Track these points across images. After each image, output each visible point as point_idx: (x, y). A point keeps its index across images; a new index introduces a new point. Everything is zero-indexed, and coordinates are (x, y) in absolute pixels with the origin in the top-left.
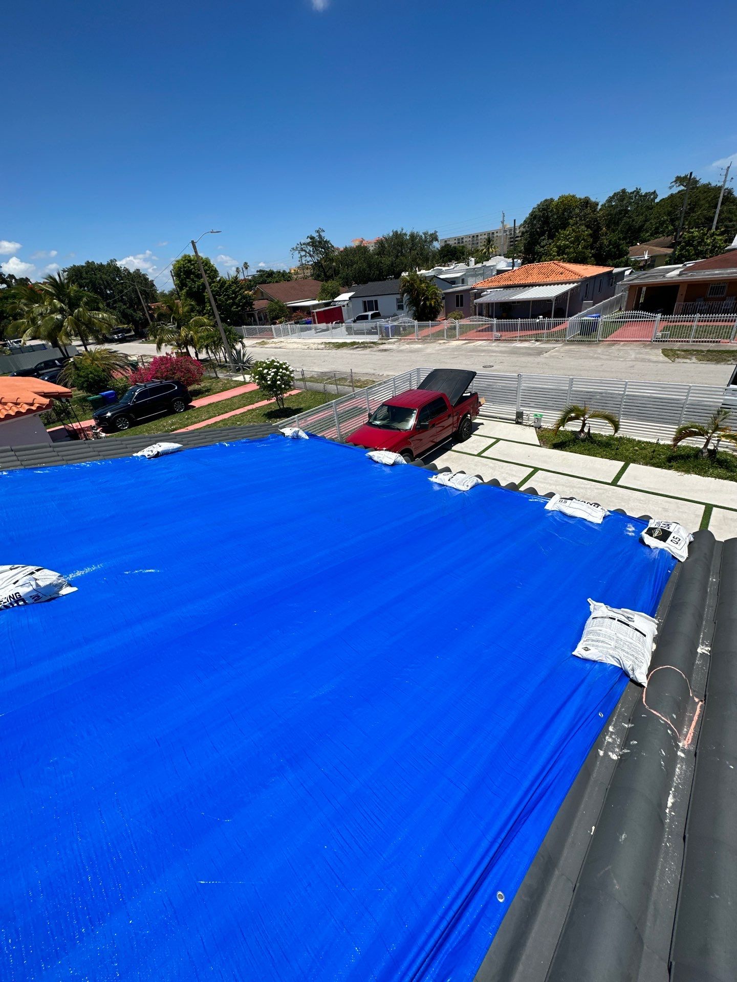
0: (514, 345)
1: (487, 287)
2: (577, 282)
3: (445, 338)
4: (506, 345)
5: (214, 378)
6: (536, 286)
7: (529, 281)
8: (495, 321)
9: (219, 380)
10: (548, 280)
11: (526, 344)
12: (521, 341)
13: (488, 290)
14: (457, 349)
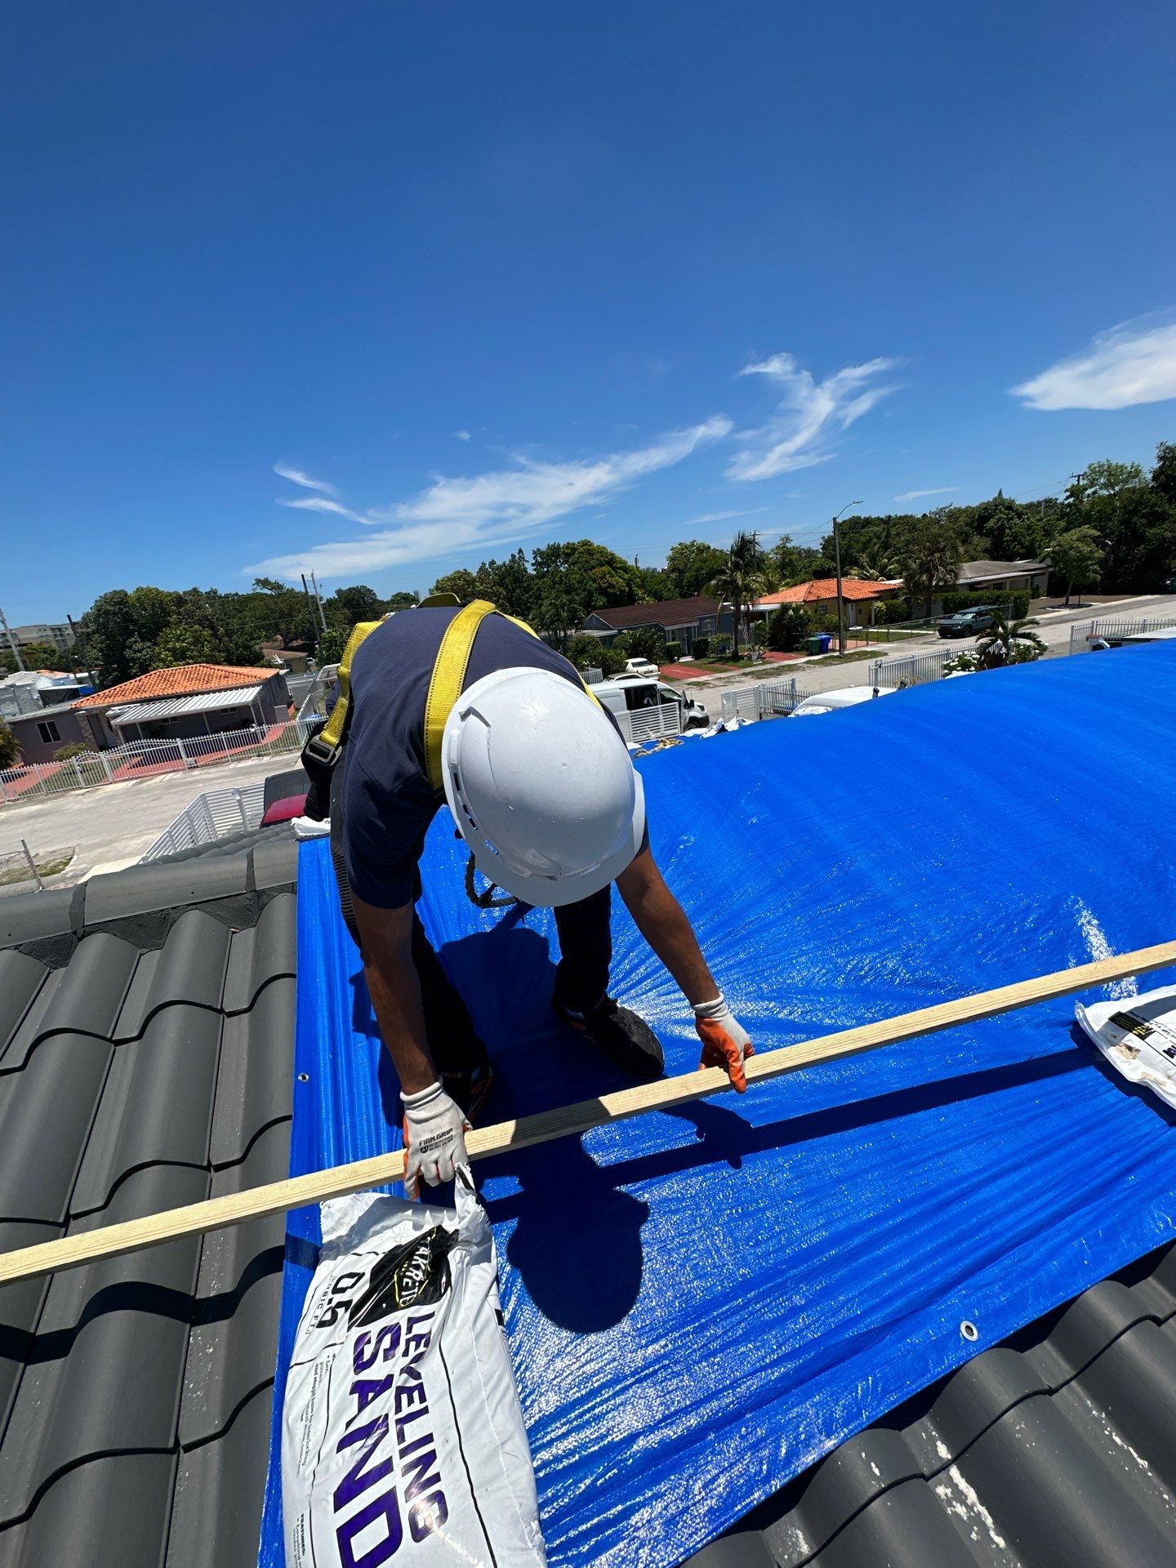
0: (231, 766)
1: (104, 705)
2: (258, 685)
3: (83, 784)
4: (219, 769)
6: (197, 694)
7: (179, 690)
8: (179, 742)
10: (213, 685)
11: (249, 763)
12: (239, 760)
13: (112, 708)
14: (127, 792)
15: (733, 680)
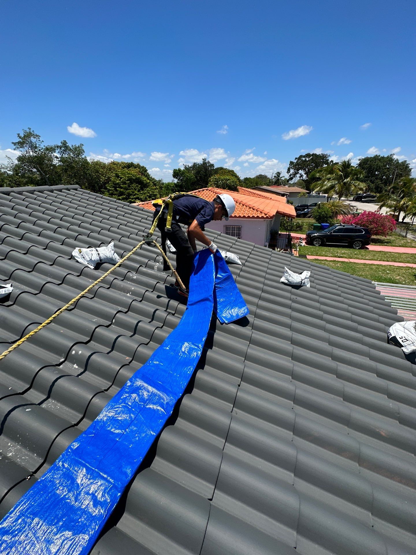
5: (402, 236)
9: (404, 238)
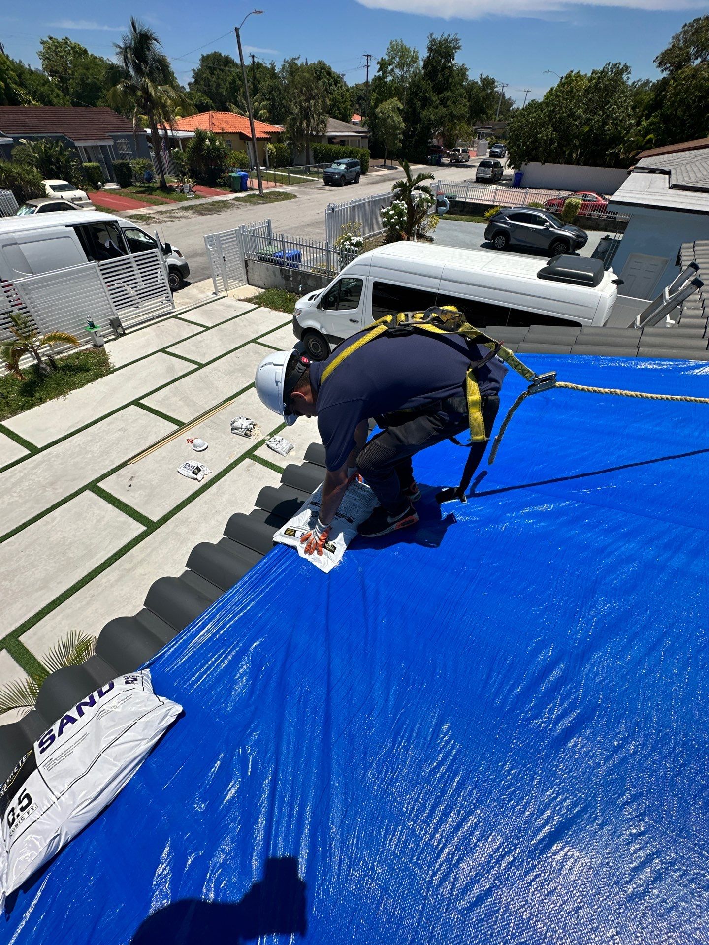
15: (176, 215)
